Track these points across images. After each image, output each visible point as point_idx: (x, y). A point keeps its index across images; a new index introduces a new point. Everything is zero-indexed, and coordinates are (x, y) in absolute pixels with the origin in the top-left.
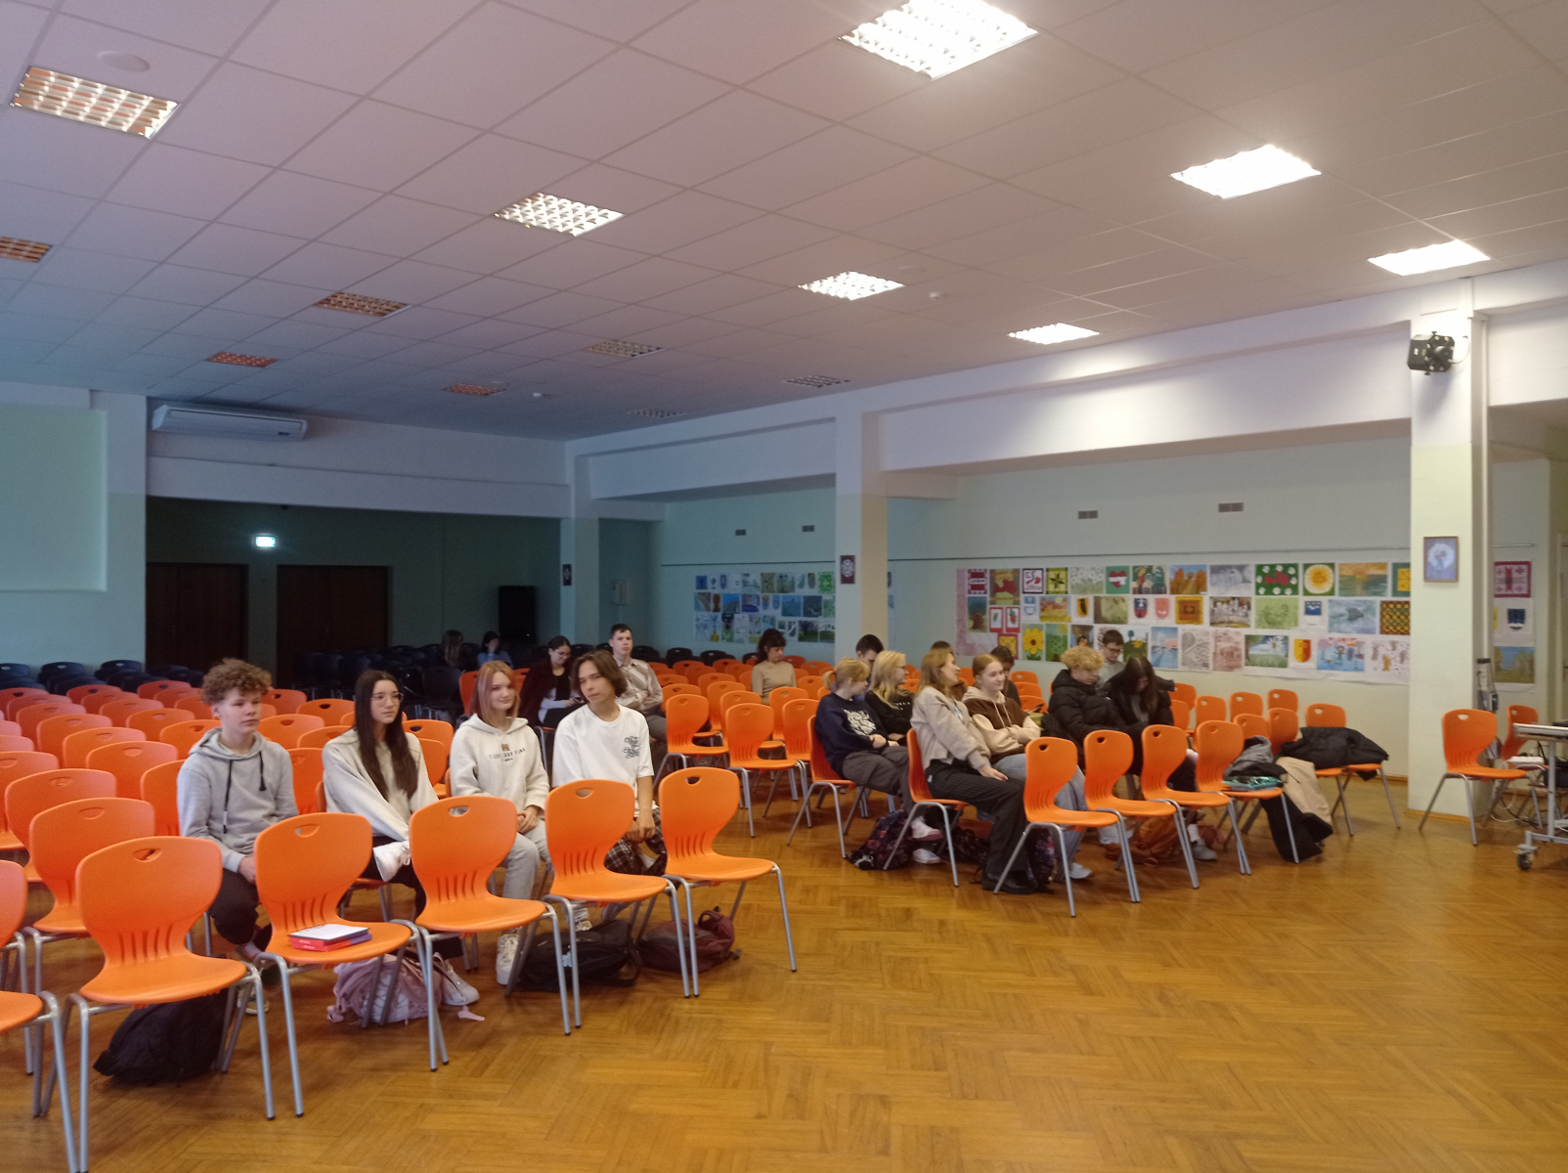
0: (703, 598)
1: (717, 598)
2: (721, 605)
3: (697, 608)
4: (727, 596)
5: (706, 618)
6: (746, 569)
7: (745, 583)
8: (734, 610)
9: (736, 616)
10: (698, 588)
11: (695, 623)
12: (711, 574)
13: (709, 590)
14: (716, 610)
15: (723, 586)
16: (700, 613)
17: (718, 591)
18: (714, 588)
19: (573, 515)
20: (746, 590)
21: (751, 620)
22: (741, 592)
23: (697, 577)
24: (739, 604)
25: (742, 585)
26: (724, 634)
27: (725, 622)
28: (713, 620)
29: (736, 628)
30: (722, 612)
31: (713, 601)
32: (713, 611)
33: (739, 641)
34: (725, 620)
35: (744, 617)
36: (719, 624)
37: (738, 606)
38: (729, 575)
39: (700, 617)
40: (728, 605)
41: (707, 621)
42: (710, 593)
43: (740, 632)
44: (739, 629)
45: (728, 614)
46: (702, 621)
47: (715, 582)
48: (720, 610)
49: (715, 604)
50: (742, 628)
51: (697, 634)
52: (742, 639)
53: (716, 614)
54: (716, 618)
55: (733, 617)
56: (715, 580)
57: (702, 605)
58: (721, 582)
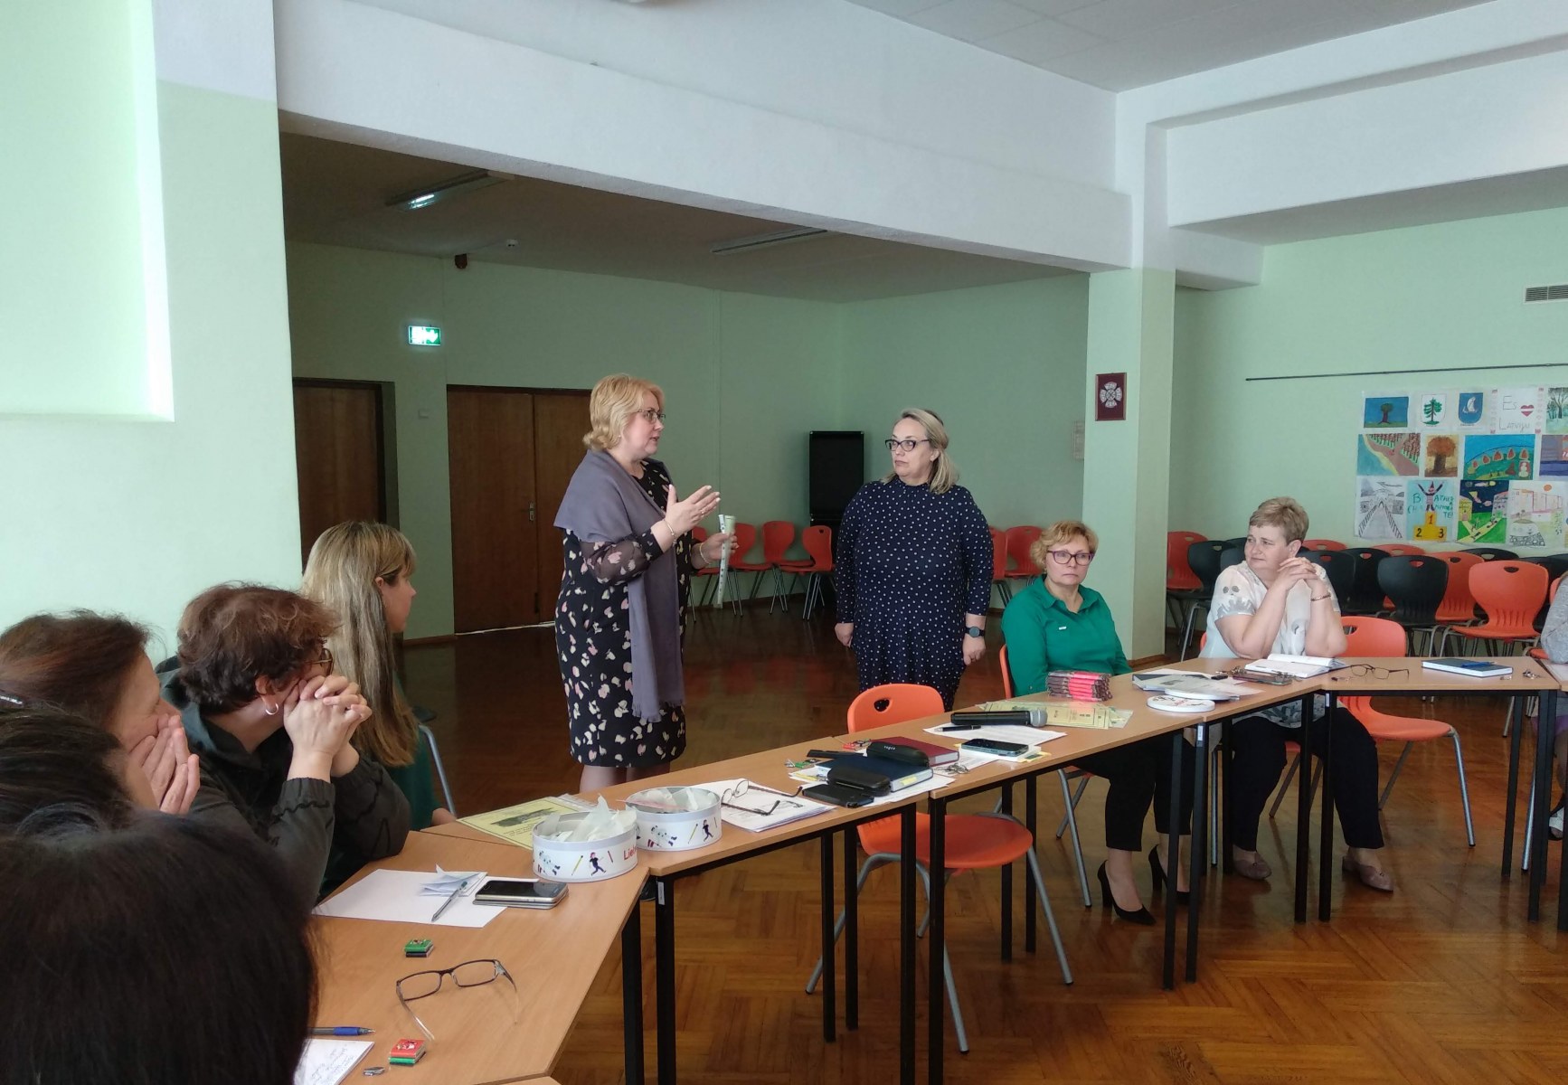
0: (1391, 445)
1: (1442, 449)
2: (1459, 459)
3: (1366, 464)
4: (1471, 441)
5: (1396, 491)
8: (1513, 472)
9: (1514, 485)
10: (1366, 425)
11: (1359, 500)
12: (1417, 393)
13: (1416, 420)
14: (1439, 469)
15: (1468, 417)
16: (1374, 481)
17: (1449, 425)
18: (1432, 423)
19: (1136, 258)
20: (1561, 427)
22: (1538, 431)
23: (1368, 400)
24: (1531, 458)
25: (1545, 415)
26: (1468, 525)
27: (1472, 498)
28: (1427, 494)
29: (1514, 513)
30: (1460, 475)
31: (1430, 453)
32: (1428, 474)
33: (1527, 541)
34: (1474, 494)
35: (1548, 488)
36: (1447, 504)
37: (1525, 464)
38: (1495, 391)
39: (1376, 487)
40: (1485, 460)
41: (1401, 495)
42: (1418, 435)
43: (1531, 522)
44: (1529, 514)
45: (1485, 481)
46: (1382, 496)
47: (1439, 410)
48: (1453, 472)
49: (1433, 459)
50: (1541, 512)
51: (1363, 524)
52: (1539, 535)
53: (1437, 480)
54: (1438, 490)
55: (1502, 486)
56: (1439, 405)
57: (1385, 461)
58: (1467, 409)
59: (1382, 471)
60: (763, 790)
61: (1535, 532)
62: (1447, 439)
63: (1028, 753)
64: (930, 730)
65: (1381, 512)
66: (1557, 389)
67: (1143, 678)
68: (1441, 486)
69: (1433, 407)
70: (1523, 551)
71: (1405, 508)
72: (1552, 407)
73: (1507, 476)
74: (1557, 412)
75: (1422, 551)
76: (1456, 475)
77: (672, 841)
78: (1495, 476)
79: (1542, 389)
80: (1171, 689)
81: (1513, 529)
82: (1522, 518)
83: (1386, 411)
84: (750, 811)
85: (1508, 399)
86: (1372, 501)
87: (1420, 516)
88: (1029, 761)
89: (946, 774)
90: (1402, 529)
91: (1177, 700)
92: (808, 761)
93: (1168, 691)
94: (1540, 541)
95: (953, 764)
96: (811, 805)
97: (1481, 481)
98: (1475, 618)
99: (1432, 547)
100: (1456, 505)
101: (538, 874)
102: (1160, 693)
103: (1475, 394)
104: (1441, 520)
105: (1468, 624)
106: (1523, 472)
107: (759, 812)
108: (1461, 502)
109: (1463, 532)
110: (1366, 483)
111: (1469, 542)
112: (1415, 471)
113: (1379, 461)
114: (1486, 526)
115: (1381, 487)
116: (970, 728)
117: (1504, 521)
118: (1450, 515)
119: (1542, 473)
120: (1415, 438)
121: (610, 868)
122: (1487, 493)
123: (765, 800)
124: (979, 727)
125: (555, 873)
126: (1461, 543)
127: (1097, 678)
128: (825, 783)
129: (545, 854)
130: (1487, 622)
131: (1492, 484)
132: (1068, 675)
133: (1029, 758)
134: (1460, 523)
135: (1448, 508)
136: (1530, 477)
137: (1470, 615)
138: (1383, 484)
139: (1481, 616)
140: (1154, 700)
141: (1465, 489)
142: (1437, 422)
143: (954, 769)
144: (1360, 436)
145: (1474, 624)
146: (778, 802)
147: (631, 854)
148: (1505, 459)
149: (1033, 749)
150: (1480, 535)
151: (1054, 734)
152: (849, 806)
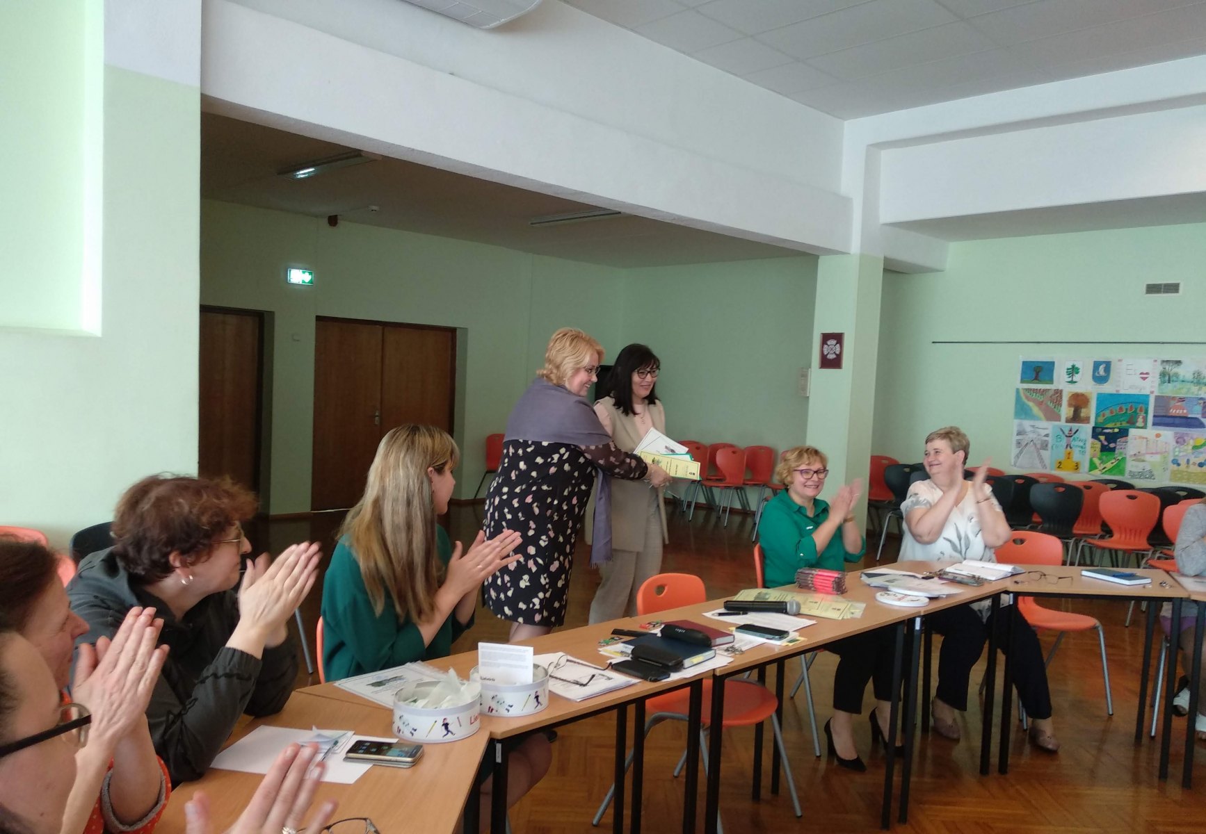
0: (1041, 398)
1: (1079, 402)
2: (1091, 411)
3: (1022, 411)
4: (1102, 398)
5: (1044, 432)
6: (1171, 353)
7: (1166, 377)
8: (1132, 423)
9: (1132, 432)
10: (1023, 381)
11: (1015, 438)
12: (1062, 359)
13: (1060, 380)
14: (1076, 418)
15: (1100, 380)
16: (1027, 424)
17: (1085, 384)
18: (1072, 382)
19: (855, 247)
20: (1169, 390)
21: (1180, 440)
22: (1152, 392)
23: (1024, 363)
24: (1146, 412)
25: (1157, 380)
26: (1096, 461)
27: (1100, 441)
28: (1067, 436)
29: (1132, 453)
30: (1092, 424)
31: (1070, 405)
32: (1068, 421)
33: (1141, 475)
34: (1102, 438)
35: (1158, 436)
36: (1081, 444)
37: (1141, 417)
38: (1120, 360)
39: (1028, 429)
40: (1112, 412)
41: (1047, 435)
42: (1061, 391)
43: (1143, 461)
44: (1144, 454)
45: (1111, 428)
46: (1032, 436)
47: (1077, 373)
48: (1087, 420)
49: (1072, 409)
50: (1152, 453)
51: (1018, 456)
52: (1150, 472)
53: (1075, 426)
54: (1075, 433)
55: (1124, 433)
56: (1078, 369)
57: (1036, 410)
58: (1098, 373)
59: (1033, 417)
60: (578, 663)
61: (1148, 468)
62: (1082, 395)
63: (788, 638)
64: (708, 615)
65: (1031, 448)
66: (1167, 361)
67: (870, 576)
68: (1077, 430)
69: (1073, 370)
70: (1139, 483)
71: (1050, 446)
72: (1163, 374)
73: (1128, 425)
74: (1167, 378)
75: (1062, 479)
76: (1088, 422)
77: (509, 708)
78: (1118, 425)
79: (1156, 361)
80: (893, 586)
81: (1131, 466)
82: (1138, 457)
83: (1038, 371)
84: (569, 682)
85: (1130, 367)
86: (1026, 438)
87: (1061, 453)
88: (791, 644)
89: (726, 653)
90: (1047, 462)
91: (900, 596)
92: (613, 638)
93: (890, 588)
94: (1151, 476)
95: (731, 645)
96: (620, 679)
97: (1107, 428)
98: (1102, 533)
99: (1070, 477)
100: (1088, 445)
101: (397, 734)
102: (885, 589)
103: (1104, 362)
104: (1076, 456)
105: (1098, 537)
106: (1140, 423)
107: (577, 683)
108: (1093, 444)
109: (1093, 467)
110: (1020, 425)
111: (1097, 474)
112: (1058, 418)
113: (1031, 410)
114: (1109, 463)
115: (1032, 429)
116: (739, 614)
117: (1124, 459)
118: (1083, 453)
119: (1154, 424)
120: (1059, 393)
121: (459, 731)
122: (1112, 438)
123: (582, 672)
124: (746, 614)
125: (413, 734)
126: (1093, 475)
127: (836, 575)
128: (629, 659)
129: (404, 718)
130: (1112, 536)
131: (1116, 430)
132: (813, 572)
133: (790, 642)
134: (1091, 461)
135: (1082, 447)
136: (1144, 427)
137: (1097, 529)
138: (1033, 426)
139: (1107, 531)
140: (881, 595)
141: (1095, 435)
142: (1075, 382)
143: (732, 650)
144: (1018, 390)
145: (1102, 537)
146: (593, 676)
147: (476, 719)
148: (1126, 412)
149: (793, 635)
150: (1106, 470)
151: (808, 622)
152: (651, 681)
